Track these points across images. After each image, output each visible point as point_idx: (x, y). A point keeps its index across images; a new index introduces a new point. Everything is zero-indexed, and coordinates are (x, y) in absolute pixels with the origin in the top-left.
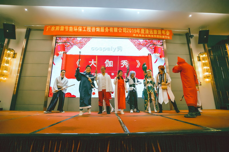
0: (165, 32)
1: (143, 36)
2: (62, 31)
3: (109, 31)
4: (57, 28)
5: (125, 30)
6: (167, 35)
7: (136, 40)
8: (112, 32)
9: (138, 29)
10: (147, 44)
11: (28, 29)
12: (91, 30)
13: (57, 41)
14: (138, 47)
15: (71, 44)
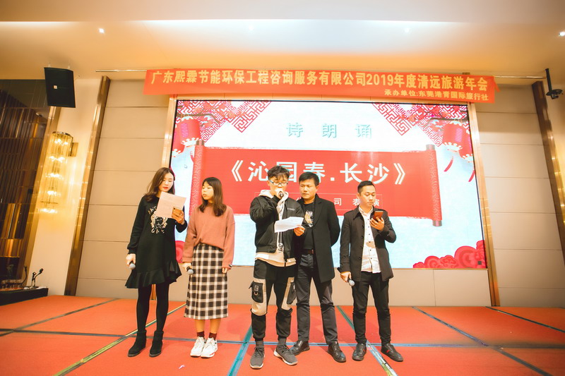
0: (476, 82)
1: (412, 94)
2: (191, 83)
3: (318, 82)
4: (180, 76)
5: (361, 80)
6: (481, 89)
7: (392, 106)
8: (327, 84)
9: (397, 75)
10: (421, 118)
11: (105, 80)
12: (270, 80)
13: (180, 110)
14: (398, 125)
15: (215, 117)
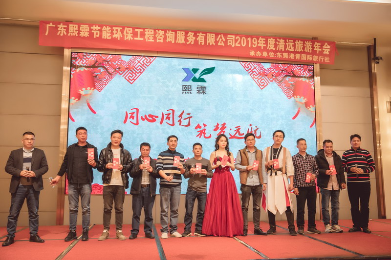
0: (321, 47)
1: (272, 55)
2: (84, 37)
3: (196, 41)
4: (73, 30)
5: (231, 42)
6: (325, 53)
7: (256, 65)
8: (203, 44)
9: (260, 38)
10: (278, 75)
12: (155, 38)
13: (74, 61)
14: (259, 81)
15: (106, 69)
